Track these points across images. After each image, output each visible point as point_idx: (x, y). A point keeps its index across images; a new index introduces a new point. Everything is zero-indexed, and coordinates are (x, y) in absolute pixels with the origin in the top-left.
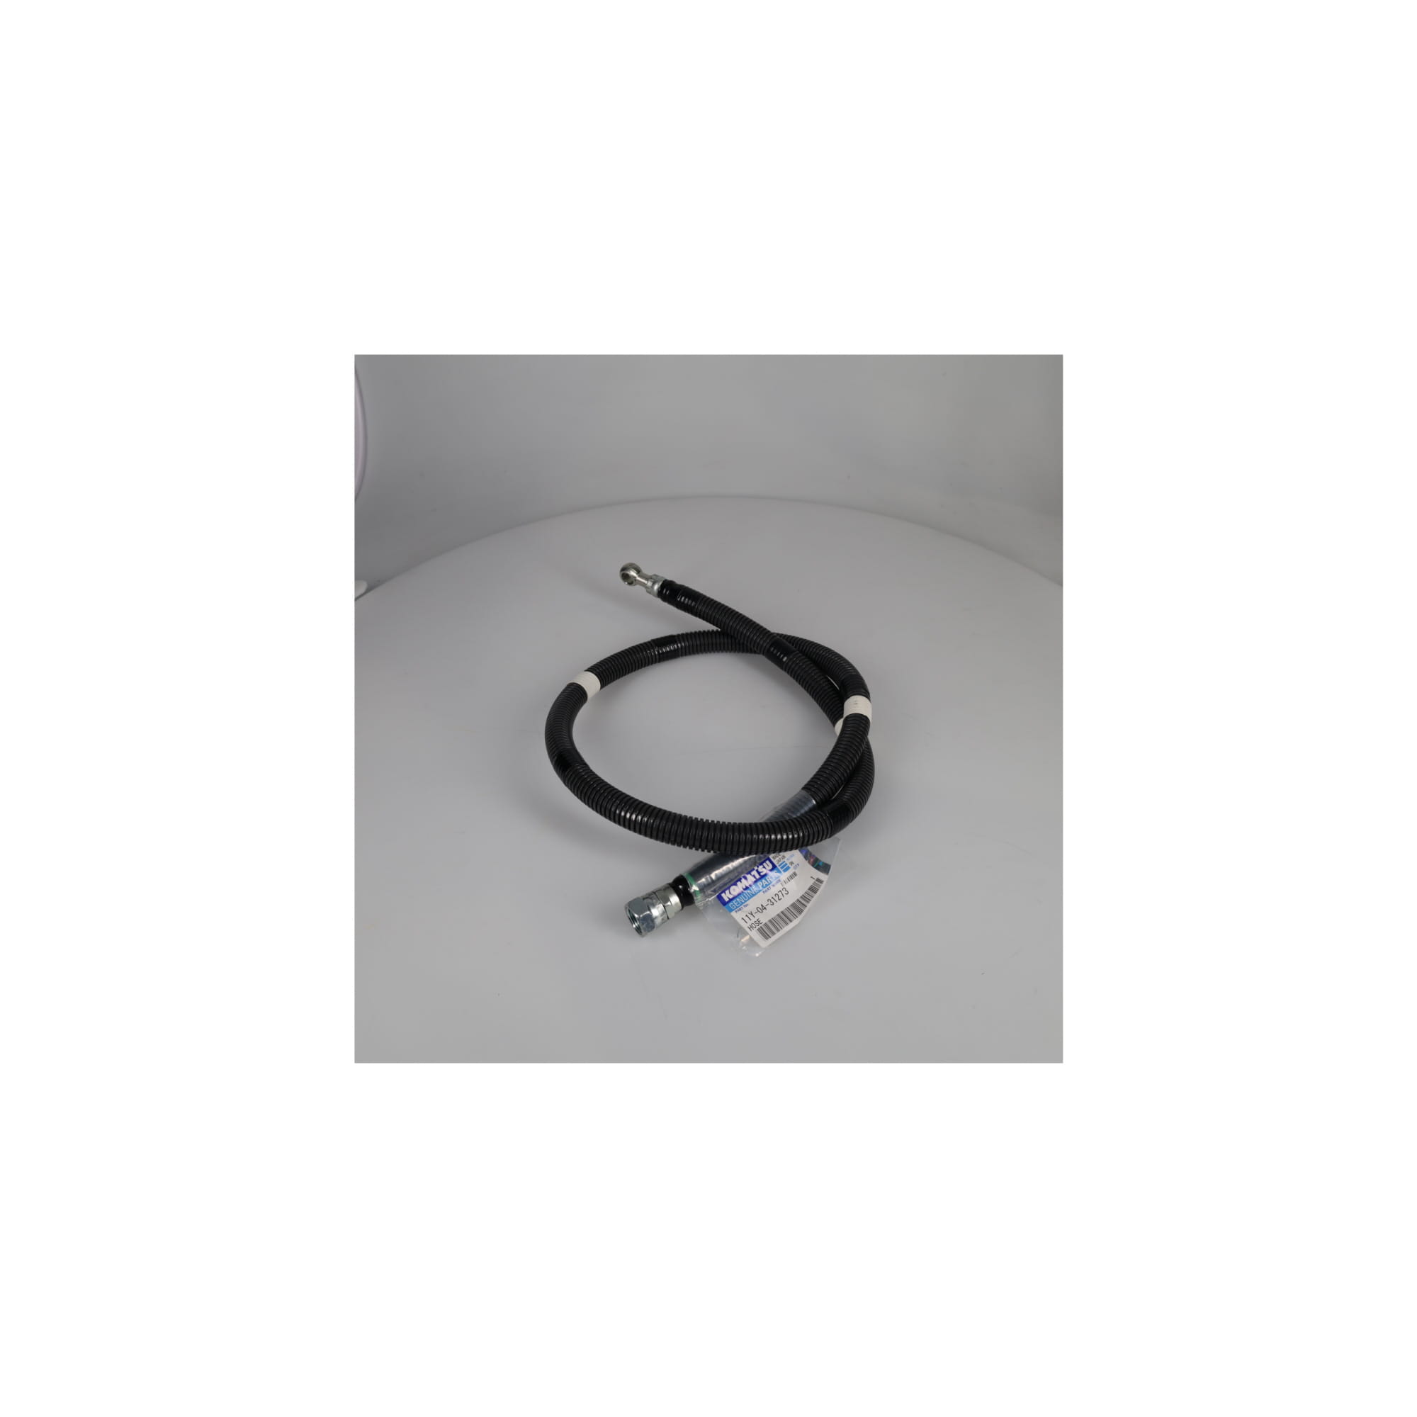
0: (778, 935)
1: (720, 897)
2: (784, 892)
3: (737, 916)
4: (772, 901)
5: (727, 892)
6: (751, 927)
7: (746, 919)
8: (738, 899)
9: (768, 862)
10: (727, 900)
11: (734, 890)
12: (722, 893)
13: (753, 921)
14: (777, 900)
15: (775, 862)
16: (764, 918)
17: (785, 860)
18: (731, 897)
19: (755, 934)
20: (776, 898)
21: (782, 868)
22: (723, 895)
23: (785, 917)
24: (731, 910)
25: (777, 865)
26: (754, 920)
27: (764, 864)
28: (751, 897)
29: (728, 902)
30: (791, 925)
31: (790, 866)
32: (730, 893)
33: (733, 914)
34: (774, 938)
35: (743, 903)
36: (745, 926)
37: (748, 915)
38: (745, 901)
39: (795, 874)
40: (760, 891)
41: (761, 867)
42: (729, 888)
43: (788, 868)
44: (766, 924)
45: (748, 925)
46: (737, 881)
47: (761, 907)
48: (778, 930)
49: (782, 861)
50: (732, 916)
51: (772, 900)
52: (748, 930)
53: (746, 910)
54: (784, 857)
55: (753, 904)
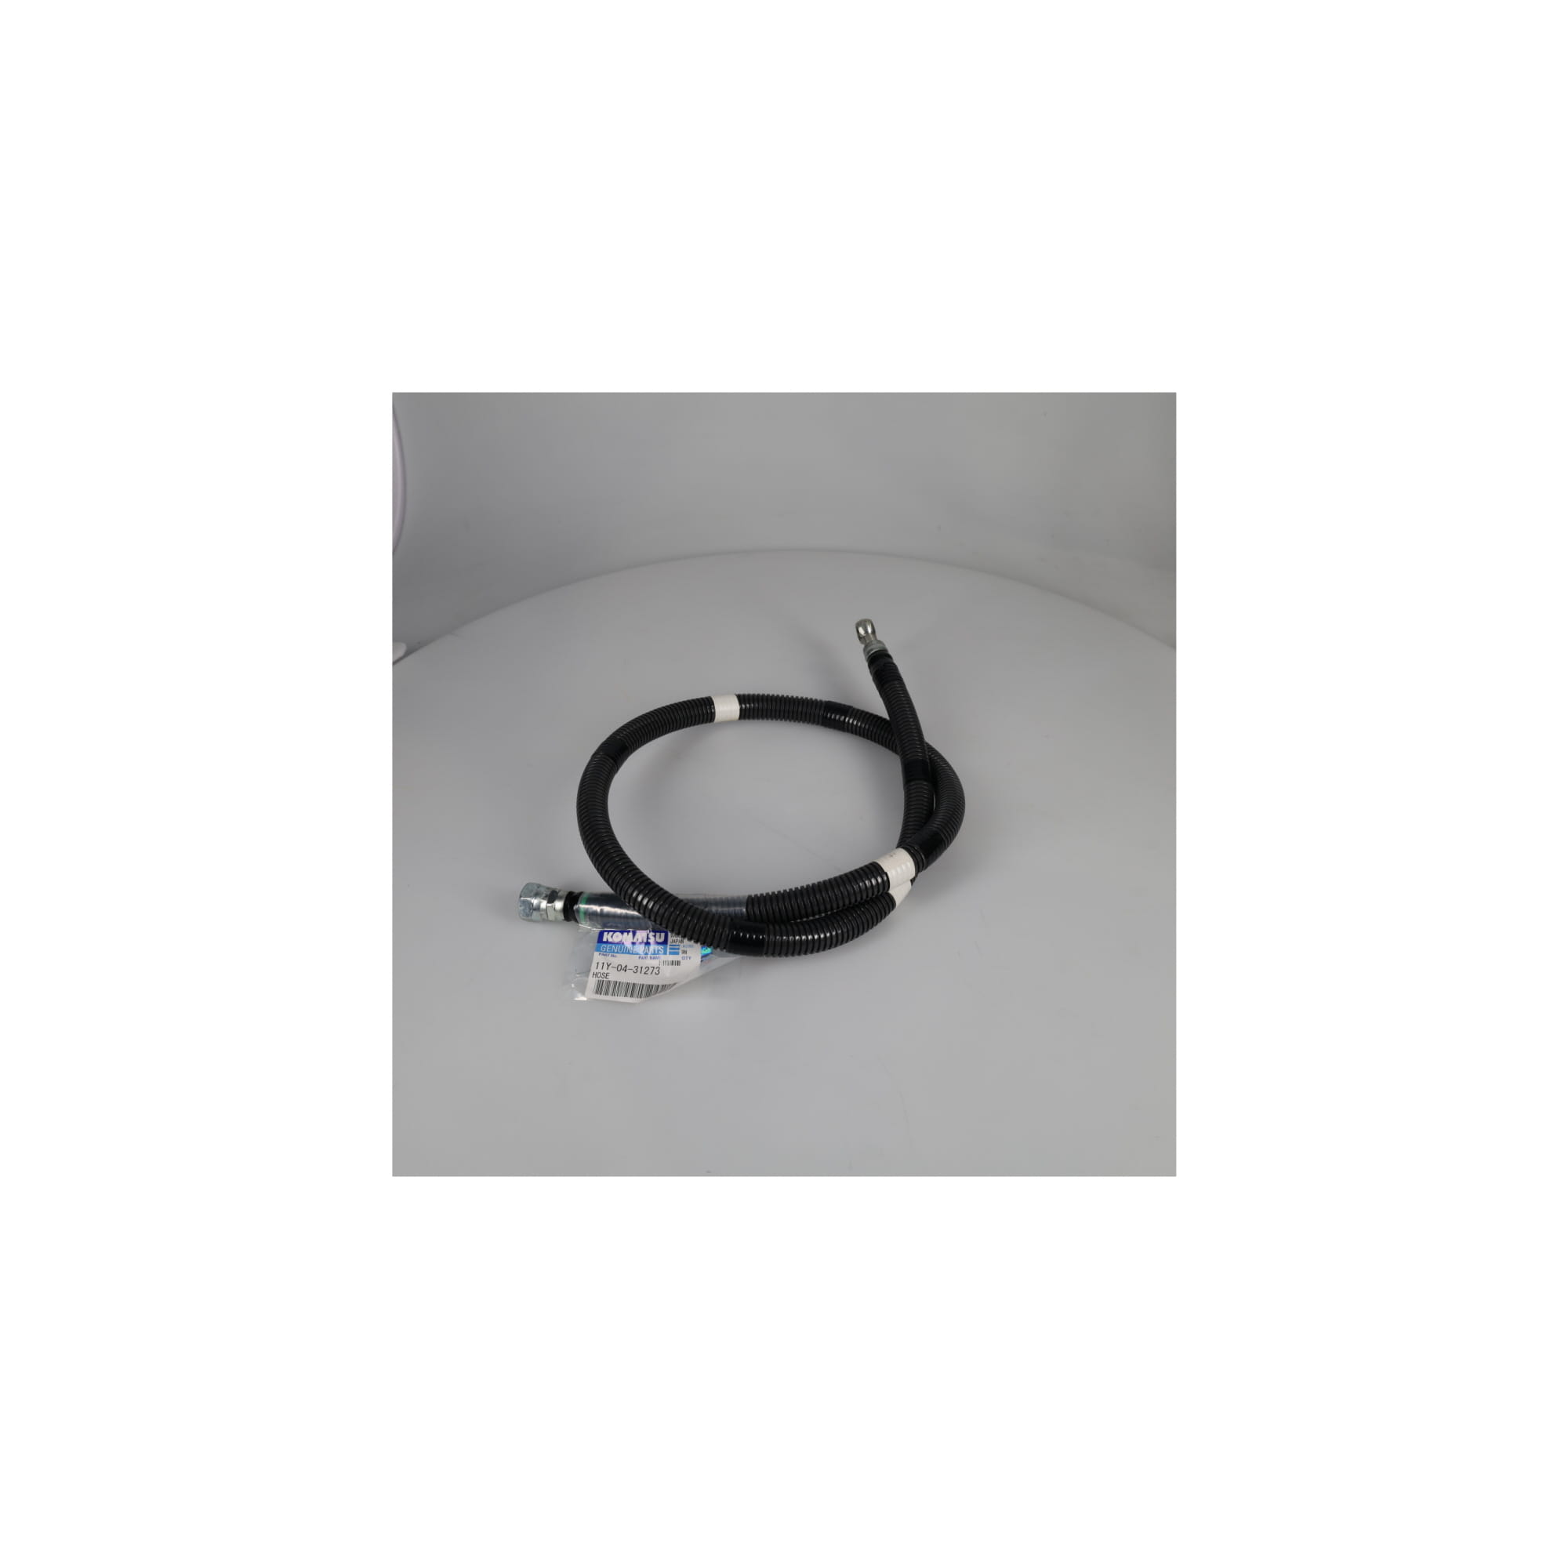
0: (609, 998)
1: (601, 934)
2: (656, 971)
3: (597, 957)
4: (637, 970)
5: (611, 933)
6: (595, 975)
7: (600, 965)
8: (613, 947)
9: (663, 935)
10: (605, 940)
11: (617, 936)
12: (606, 931)
13: (602, 972)
14: (643, 972)
15: (670, 939)
16: (614, 976)
17: (682, 945)
18: (610, 940)
19: (592, 982)
20: (644, 970)
21: (670, 949)
22: (606, 933)
23: (631, 990)
24: (598, 950)
25: (669, 943)
26: (605, 970)
27: (658, 934)
28: (626, 953)
29: (605, 943)
30: (628, 1000)
31: (680, 953)
32: (612, 937)
33: (596, 954)
34: (602, 997)
35: (614, 952)
36: (593, 969)
37: (605, 964)
38: (617, 952)
39: (678, 963)
40: (637, 954)
41: (654, 934)
42: (615, 932)
43: (677, 954)
44: (609, 982)
45: (596, 971)
46: (626, 932)
47: (623, 966)
48: (613, 994)
49: (677, 943)
50: (593, 954)
51: (639, 970)
52: (591, 974)
53: (610, 959)
54: (682, 942)
55: (621, 959)
